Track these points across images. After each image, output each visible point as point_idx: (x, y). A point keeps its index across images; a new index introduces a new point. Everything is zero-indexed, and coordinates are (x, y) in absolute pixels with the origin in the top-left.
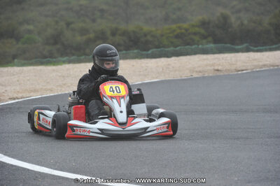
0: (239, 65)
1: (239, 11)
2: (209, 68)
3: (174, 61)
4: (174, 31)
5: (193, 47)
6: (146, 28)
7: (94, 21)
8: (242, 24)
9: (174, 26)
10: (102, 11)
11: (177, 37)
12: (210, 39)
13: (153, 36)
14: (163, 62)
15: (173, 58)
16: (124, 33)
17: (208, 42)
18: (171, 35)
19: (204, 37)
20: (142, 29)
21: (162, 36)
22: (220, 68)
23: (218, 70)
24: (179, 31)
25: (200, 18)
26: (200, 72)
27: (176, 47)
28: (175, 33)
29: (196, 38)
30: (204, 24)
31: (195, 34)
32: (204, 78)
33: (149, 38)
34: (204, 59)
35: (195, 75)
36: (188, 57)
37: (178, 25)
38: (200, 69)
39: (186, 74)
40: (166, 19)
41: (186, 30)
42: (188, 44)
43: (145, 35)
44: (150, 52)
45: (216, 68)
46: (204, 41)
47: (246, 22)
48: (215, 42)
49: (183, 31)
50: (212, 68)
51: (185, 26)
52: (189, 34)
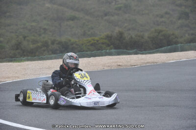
0: (133, 62)
1: (129, 30)
2: (114, 64)
3: (92, 60)
4: (90, 41)
5: (103, 51)
6: (73, 40)
7: (40, 35)
9: (90, 39)
10: (45, 29)
11: (92, 45)
12: (112, 46)
13: (77, 45)
15: (92, 58)
16: (60, 43)
17: (111, 49)
18: (88, 44)
19: (108, 45)
21: (82, 45)
22: (121, 64)
23: (119, 65)
24: (93, 42)
25: (106, 34)
26: (109, 66)
27: (92, 51)
28: (91, 43)
29: (104, 46)
30: (109, 37)
31: (103, 43)
32: (111, 70)
33: (74, 45)
34: (111, 59)
35: (106, 68)
36: (101, 57)
37: (92, 38)
39: (100, 68)
40: (84, 34)
41: (98, 41)
42: (99, 50)
43: (72, 44)
45: (119, 64)
46: (109, 48)
47: (133, 36)
48: (114, 49)
49: (95, 42)
50: (116, 64)
51: (97, 38)
52: (99, 43)
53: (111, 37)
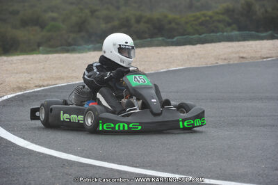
2: (235, 55)
3: (199, 48)
4: (199, 18)
5: (218, 34)
6: (171, 16)
7: (118, 8)
8: (266, 12)
9: (198, 14)
11: (201, 24)
12: (234, 26)
13: (178, 24)
14: (188, 49)
15: (198, 46)
16: (149, 21)
17: (233, 29)
19: (229, 25)
20: (166, 17)
21: (186, 23)
22: (245, 55)
24: (203, 18)
25: (225, 5)
26: (225, 59)
27: (200, 35)
28: (200, 20)
29: (221, 25)
30: (228, 11)
31: (219, 21)
32: (229, 65)
33: (173, 25)
34: (229, 47)
35: (221, 63)
36: (213, 44)
37: (202, 12)
38: (225, 56)
39: (211, 62)
40: (191, 7)
41: (211, 17)
42: (213, 32)
43: (170, 22)
44: (174, 40)
45: (241, 55)
46: (229, 29)
47: (270, 10)
48: (240, 29)
49: (208, 18)
50: (237, 55)
51: (210, 13)
52: (213, 22)
53: (233, 11)
